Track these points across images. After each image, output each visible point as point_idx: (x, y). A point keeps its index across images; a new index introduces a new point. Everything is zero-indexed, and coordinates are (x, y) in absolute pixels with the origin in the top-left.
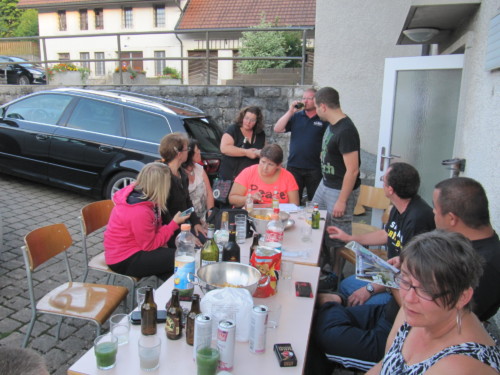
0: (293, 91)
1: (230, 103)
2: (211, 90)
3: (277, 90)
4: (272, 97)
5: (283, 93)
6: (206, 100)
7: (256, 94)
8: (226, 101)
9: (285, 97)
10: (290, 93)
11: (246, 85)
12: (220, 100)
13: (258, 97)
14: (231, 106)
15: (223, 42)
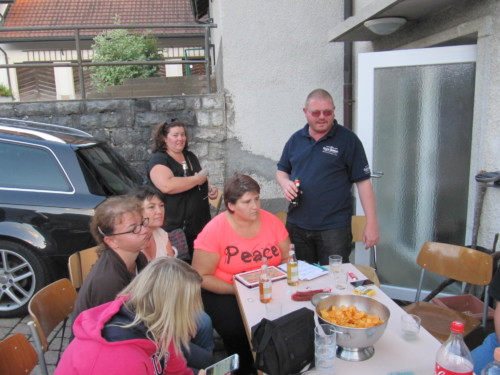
0: (201, 101)
1: (119, 121)
2: (91, 105)
3: (181, 102)
4: (174, 110)
5: (189, 105)
6: (84, 119)
7: (153, 107)
8: (114, 119)
9: (191, 109)
10: (197, 104)
11: (138, 97)
12: (105, 118)
13: (156, 111)
14: (120, 125)
15: (58, 53)
